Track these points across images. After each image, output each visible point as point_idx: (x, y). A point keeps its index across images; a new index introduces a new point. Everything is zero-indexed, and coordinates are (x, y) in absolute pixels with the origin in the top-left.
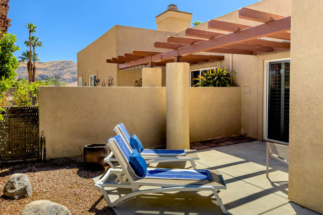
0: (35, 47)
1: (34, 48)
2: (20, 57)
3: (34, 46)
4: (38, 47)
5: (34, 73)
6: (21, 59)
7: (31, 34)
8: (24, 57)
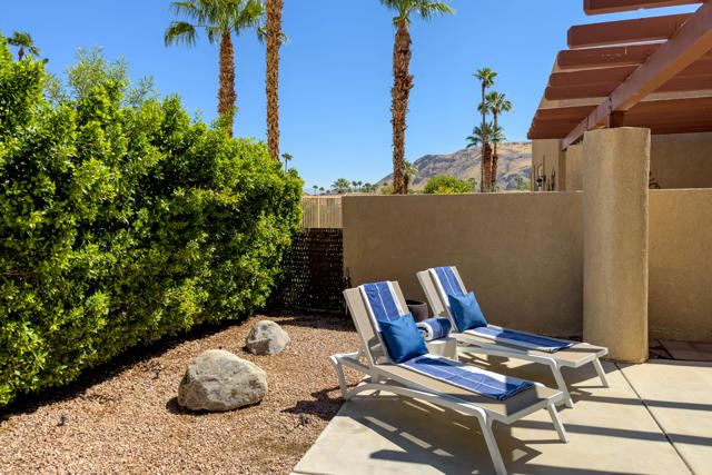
0: (498, 115)
1: (495, 117)
2: (470, 138)
3: (495, 112)
4: (504, 112)
5: (494, 167)
6: (470, 142)
7: (486, 89)
8: (475, 136)
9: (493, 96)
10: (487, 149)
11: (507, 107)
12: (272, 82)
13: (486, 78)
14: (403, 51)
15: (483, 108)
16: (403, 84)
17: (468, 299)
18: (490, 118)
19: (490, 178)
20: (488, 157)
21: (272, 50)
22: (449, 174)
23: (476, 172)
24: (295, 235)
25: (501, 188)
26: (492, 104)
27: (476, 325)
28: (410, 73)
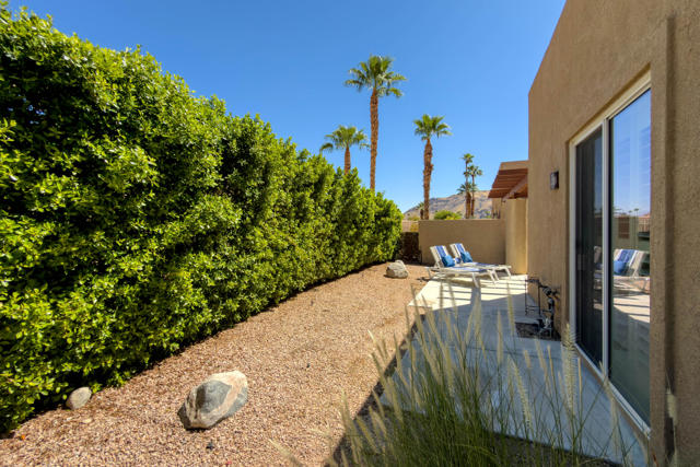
0: (474, 177)
1: (473, 179)
2: (459, 189)
4: (478, 176)
5: (473, 205)
6: (459, 191)
7: (468, 164)
8: (462, 189)
9: (472, 168)
10: (469, 197)
11: (480, 173)
12: (373, 171)
13: (468, 159)
14: (428, 152)
15: (466, 174)
16: (429, 168)
17: (467, 254)
18: (470, 179)
19: (470, 212)
20: (470, 200)
21: (373, 158)
22: (446, 209)
23: (462, 208)
24: (401, 234)
25: (477, 217)
26: (471, 171)
27: (469, 261)
28: (432, 162)
